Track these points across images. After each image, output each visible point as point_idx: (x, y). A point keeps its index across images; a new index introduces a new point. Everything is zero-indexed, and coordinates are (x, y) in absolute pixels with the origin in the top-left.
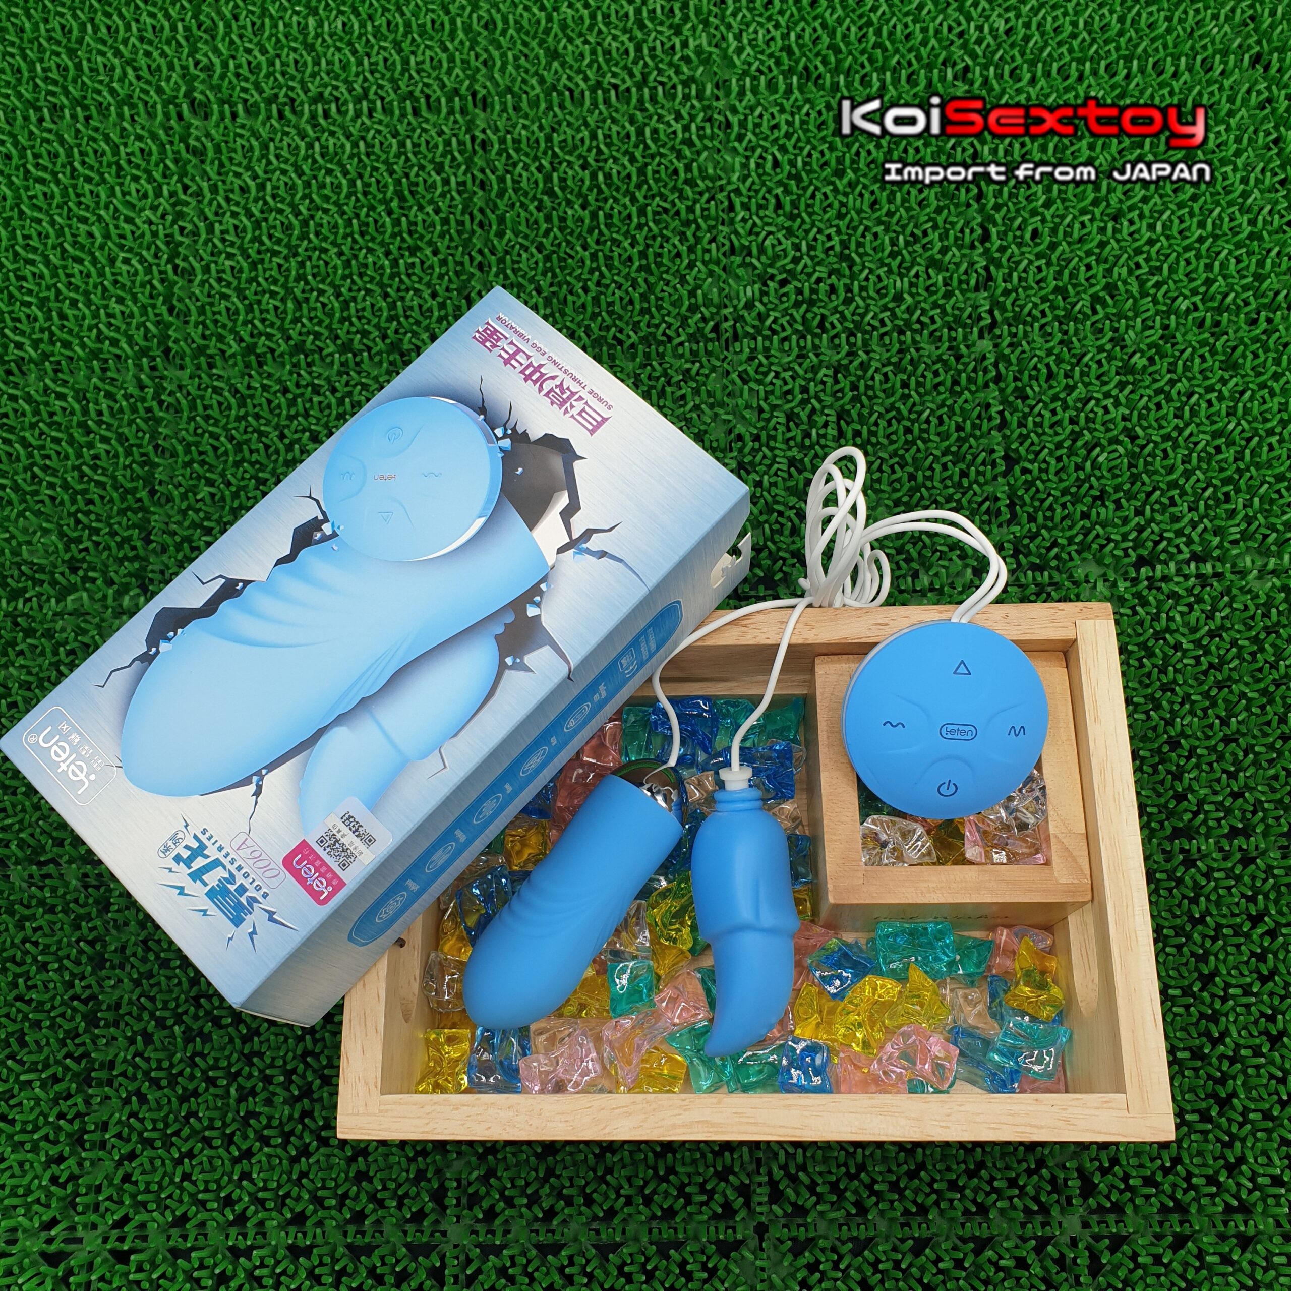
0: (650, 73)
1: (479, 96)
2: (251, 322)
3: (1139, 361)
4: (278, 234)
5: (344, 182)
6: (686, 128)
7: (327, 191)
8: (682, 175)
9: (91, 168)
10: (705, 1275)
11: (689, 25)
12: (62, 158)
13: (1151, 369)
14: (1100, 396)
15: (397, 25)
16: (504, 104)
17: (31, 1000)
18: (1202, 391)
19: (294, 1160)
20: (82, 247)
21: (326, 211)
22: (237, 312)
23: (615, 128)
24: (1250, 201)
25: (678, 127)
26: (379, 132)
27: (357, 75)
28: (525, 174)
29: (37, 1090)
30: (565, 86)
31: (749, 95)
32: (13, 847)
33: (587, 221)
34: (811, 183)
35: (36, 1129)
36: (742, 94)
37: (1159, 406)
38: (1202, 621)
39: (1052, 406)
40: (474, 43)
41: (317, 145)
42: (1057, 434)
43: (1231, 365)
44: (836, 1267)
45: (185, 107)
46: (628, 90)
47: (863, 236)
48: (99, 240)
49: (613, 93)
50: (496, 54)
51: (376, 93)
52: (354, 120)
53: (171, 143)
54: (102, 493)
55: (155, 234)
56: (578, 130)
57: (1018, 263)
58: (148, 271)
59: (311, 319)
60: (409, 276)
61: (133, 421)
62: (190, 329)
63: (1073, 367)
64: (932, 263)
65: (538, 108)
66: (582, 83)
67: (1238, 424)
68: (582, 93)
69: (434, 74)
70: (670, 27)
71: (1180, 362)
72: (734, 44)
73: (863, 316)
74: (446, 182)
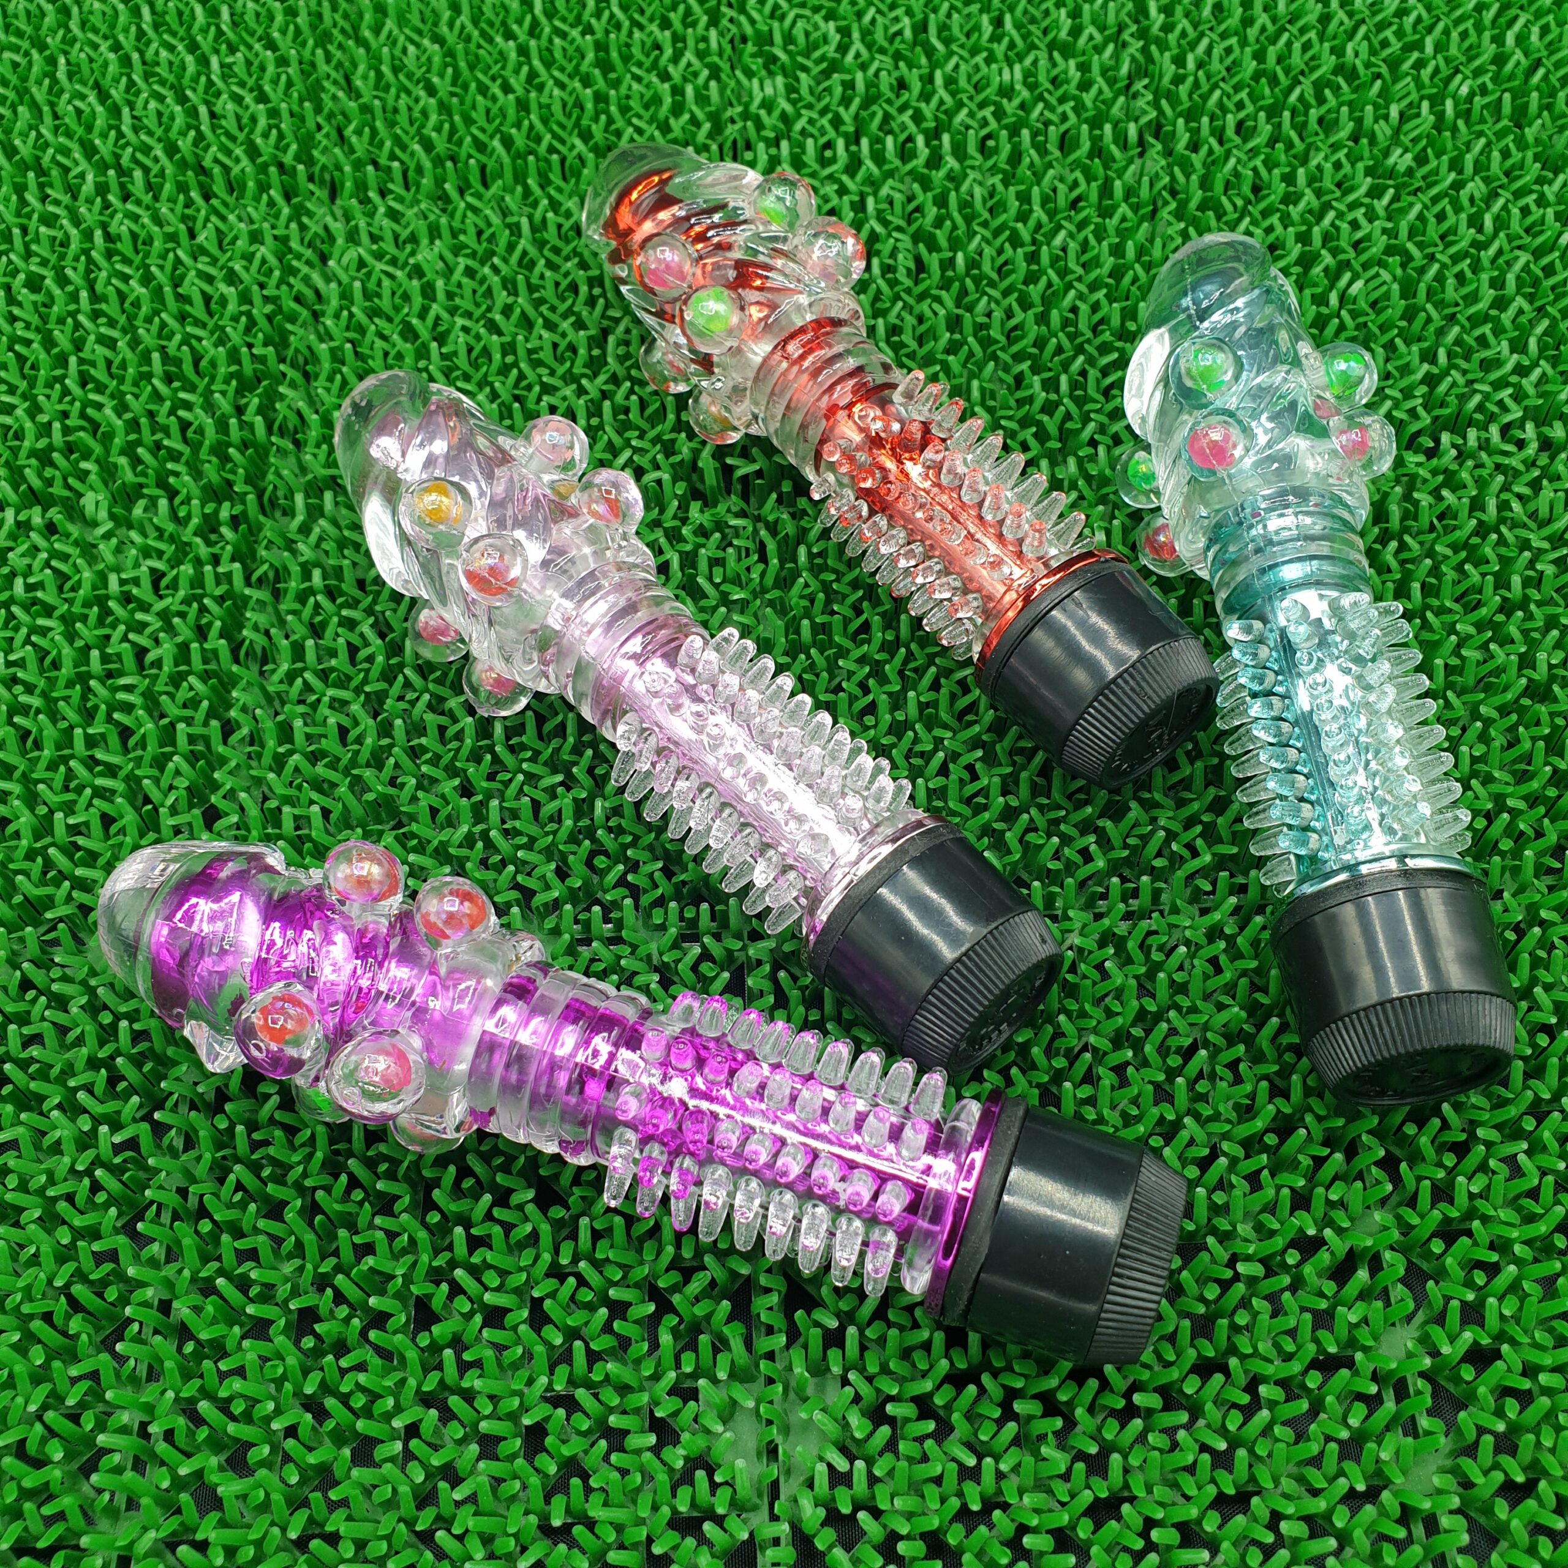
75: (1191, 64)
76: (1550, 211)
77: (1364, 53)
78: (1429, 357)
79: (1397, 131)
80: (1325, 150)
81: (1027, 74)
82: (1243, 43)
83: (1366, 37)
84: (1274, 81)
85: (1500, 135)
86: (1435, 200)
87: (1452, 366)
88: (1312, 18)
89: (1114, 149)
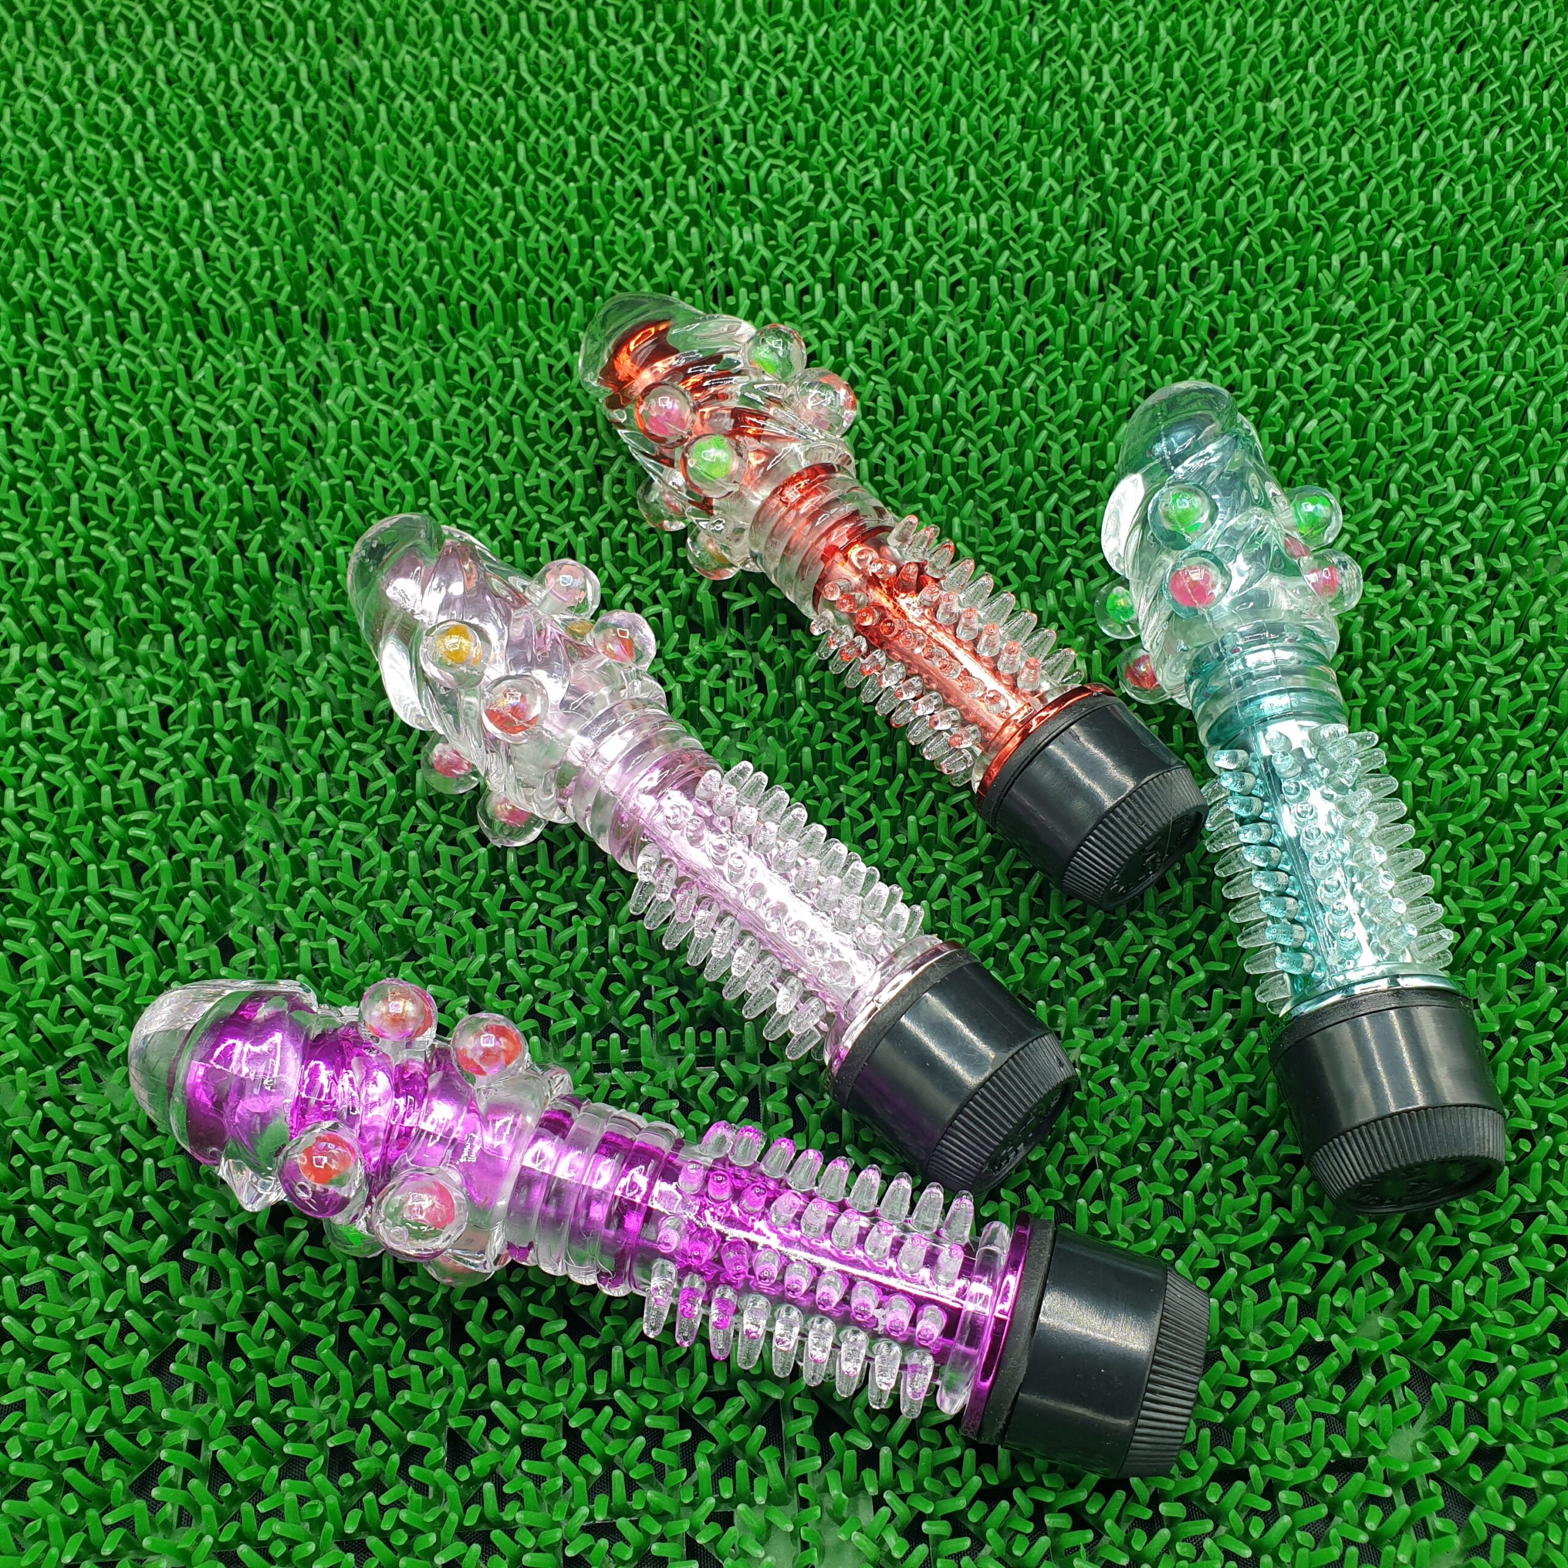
75: (1145, 215)
76: (1483, 356)
77: (1304, 208)
78: (1381, 492)
79: (1339, 280)
80: (1275, 296)
81: (992, 224)
82: (1193, 195)
83: (1306, 192)
84: (1223, 232)
85: (1434, 284)
86: (1378, 344)
87: (1403, 501)
88: (1254, 173)
89: (1077, 295)
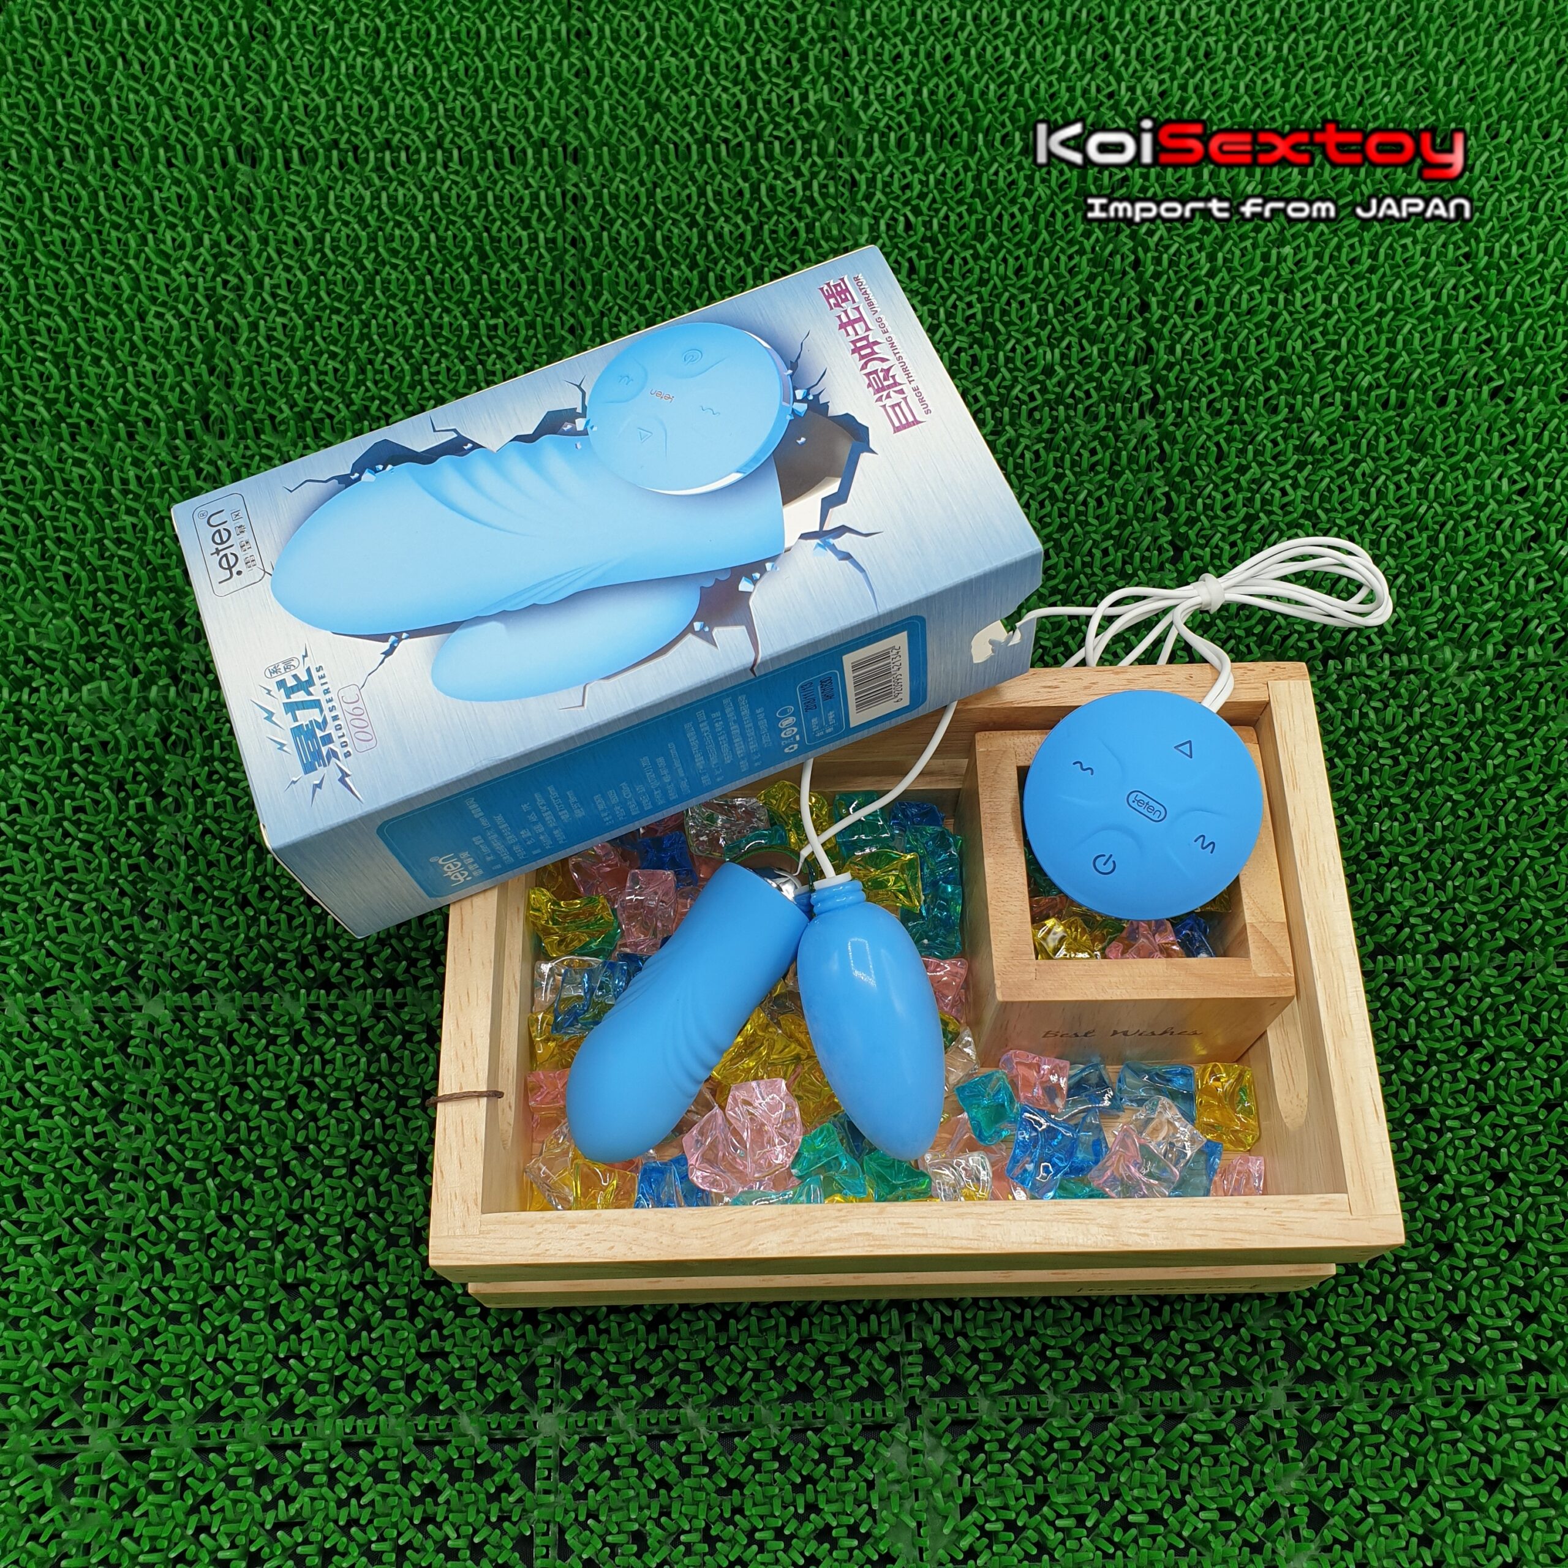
0: (764, 127)
1: (570, 149)
2: (307, 384)
3: (1318, 440)
4: (339, 290)
5: (416, 235)
6: (807, 186)
7: (395, 245)
8: (803, 235)
9: (119, 214)
10: (849, 1460)
11: (808, 78)
12: (85, 202)
13: (1333, 449)
14: (1276, 477)
15: (476, 70)
16: (599, 158)
17: (32, 1149)
18: (1388, 472)
19: (353, 1336)
20: (107, 300)
21: (395, 267)
22: (289, 373)
23: (726, 185)
24: (1432, 275)
25: (798, 184)
26: (456, 183)
27: (431, 121)
28: (623, 231)
29: (38, 1255)
30: (669, 139)
31: (878, 153)
32: (12, 972)
33: (696, 283)
34: (949, 246)
35: (36, 1302)
36: (869, 152)
37: (1342, 489)
38: (1399, 718)
39: (1223, 488)
40: (565, 92)
41: (384, 195)
42: (1230, 517)
43: (1420, 446)
44: (1003, 1448)
45: (231, 151)
46: (740, 144)
47: (1008, 303)
48: (127, 292)
49: (723, 147)
50: (590, 104)
51: (452, 142)
52: (428, 169)
53: (214, 189)
54: (128, 570)
55: (194, 287)
56: (685, 186)
57: (1181, 335)
58: (186, 325)
59: (376, 383)
60: (490, 338)
61: (166, 490)
62: (234, 392)
63: (1246, 444)
64: (1084, 333)
65: (638, 160)
66: (687, 136)
67: (1429, 507)
68: (688, 146)
69: (519, 124)
70: (787, 79)
71: (1364, 442)
72: (859, 99)
73: (1010, 389)
74: (534, 238)
